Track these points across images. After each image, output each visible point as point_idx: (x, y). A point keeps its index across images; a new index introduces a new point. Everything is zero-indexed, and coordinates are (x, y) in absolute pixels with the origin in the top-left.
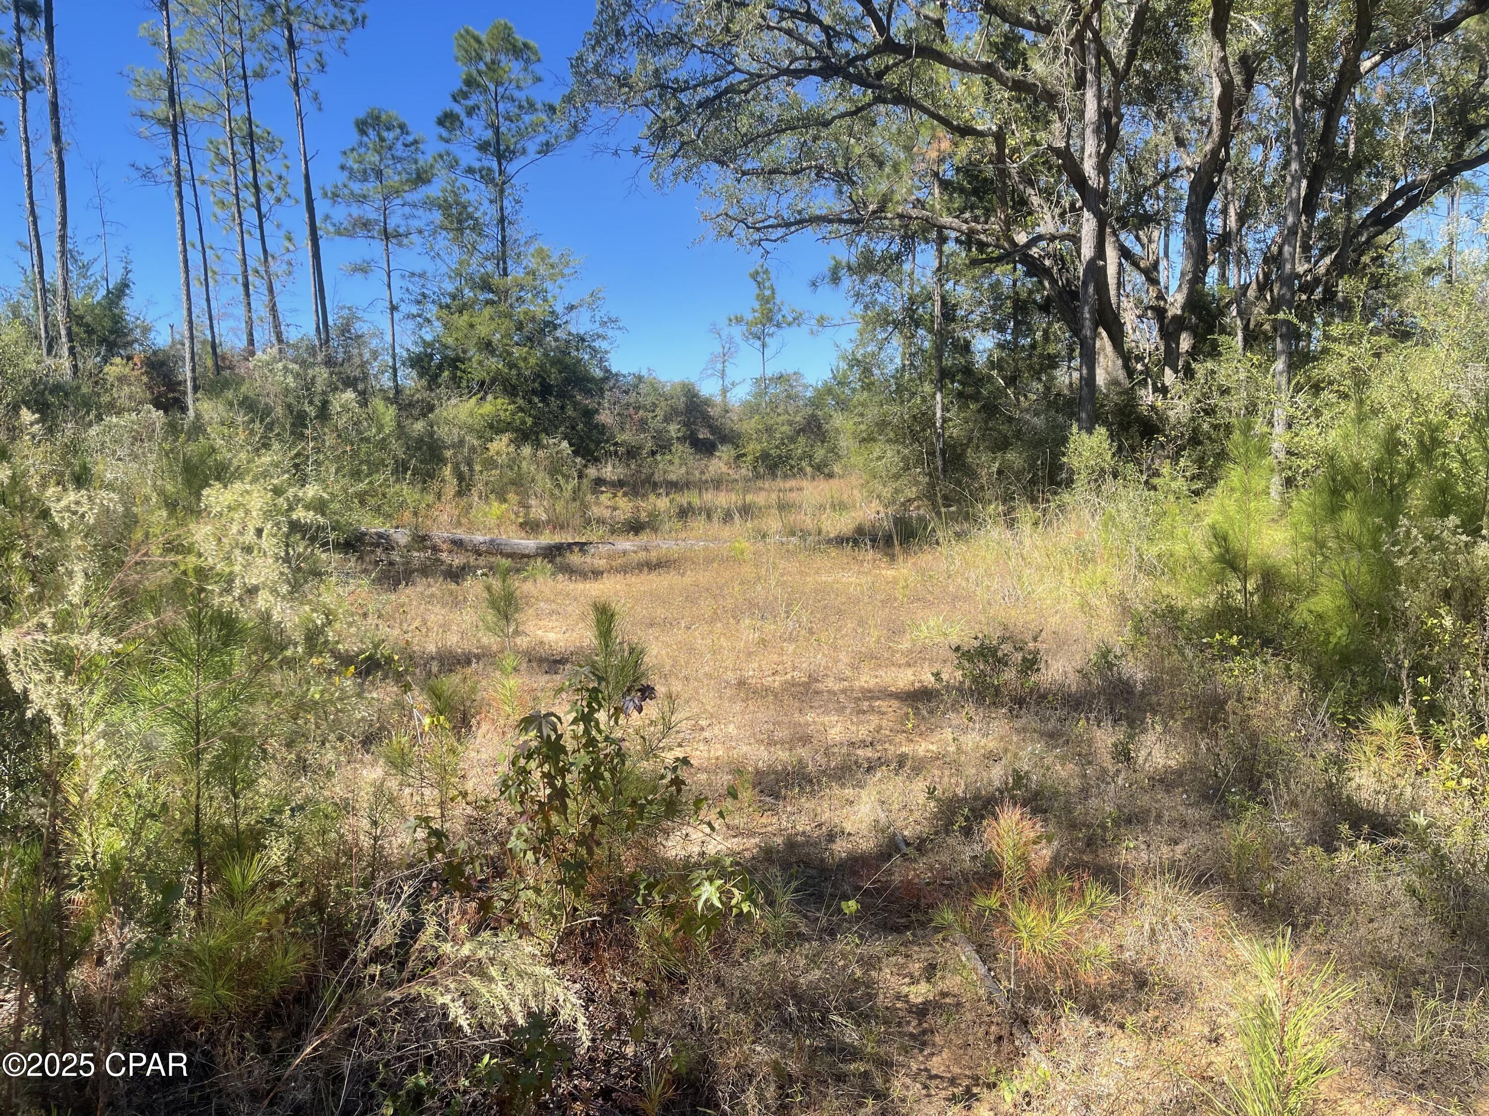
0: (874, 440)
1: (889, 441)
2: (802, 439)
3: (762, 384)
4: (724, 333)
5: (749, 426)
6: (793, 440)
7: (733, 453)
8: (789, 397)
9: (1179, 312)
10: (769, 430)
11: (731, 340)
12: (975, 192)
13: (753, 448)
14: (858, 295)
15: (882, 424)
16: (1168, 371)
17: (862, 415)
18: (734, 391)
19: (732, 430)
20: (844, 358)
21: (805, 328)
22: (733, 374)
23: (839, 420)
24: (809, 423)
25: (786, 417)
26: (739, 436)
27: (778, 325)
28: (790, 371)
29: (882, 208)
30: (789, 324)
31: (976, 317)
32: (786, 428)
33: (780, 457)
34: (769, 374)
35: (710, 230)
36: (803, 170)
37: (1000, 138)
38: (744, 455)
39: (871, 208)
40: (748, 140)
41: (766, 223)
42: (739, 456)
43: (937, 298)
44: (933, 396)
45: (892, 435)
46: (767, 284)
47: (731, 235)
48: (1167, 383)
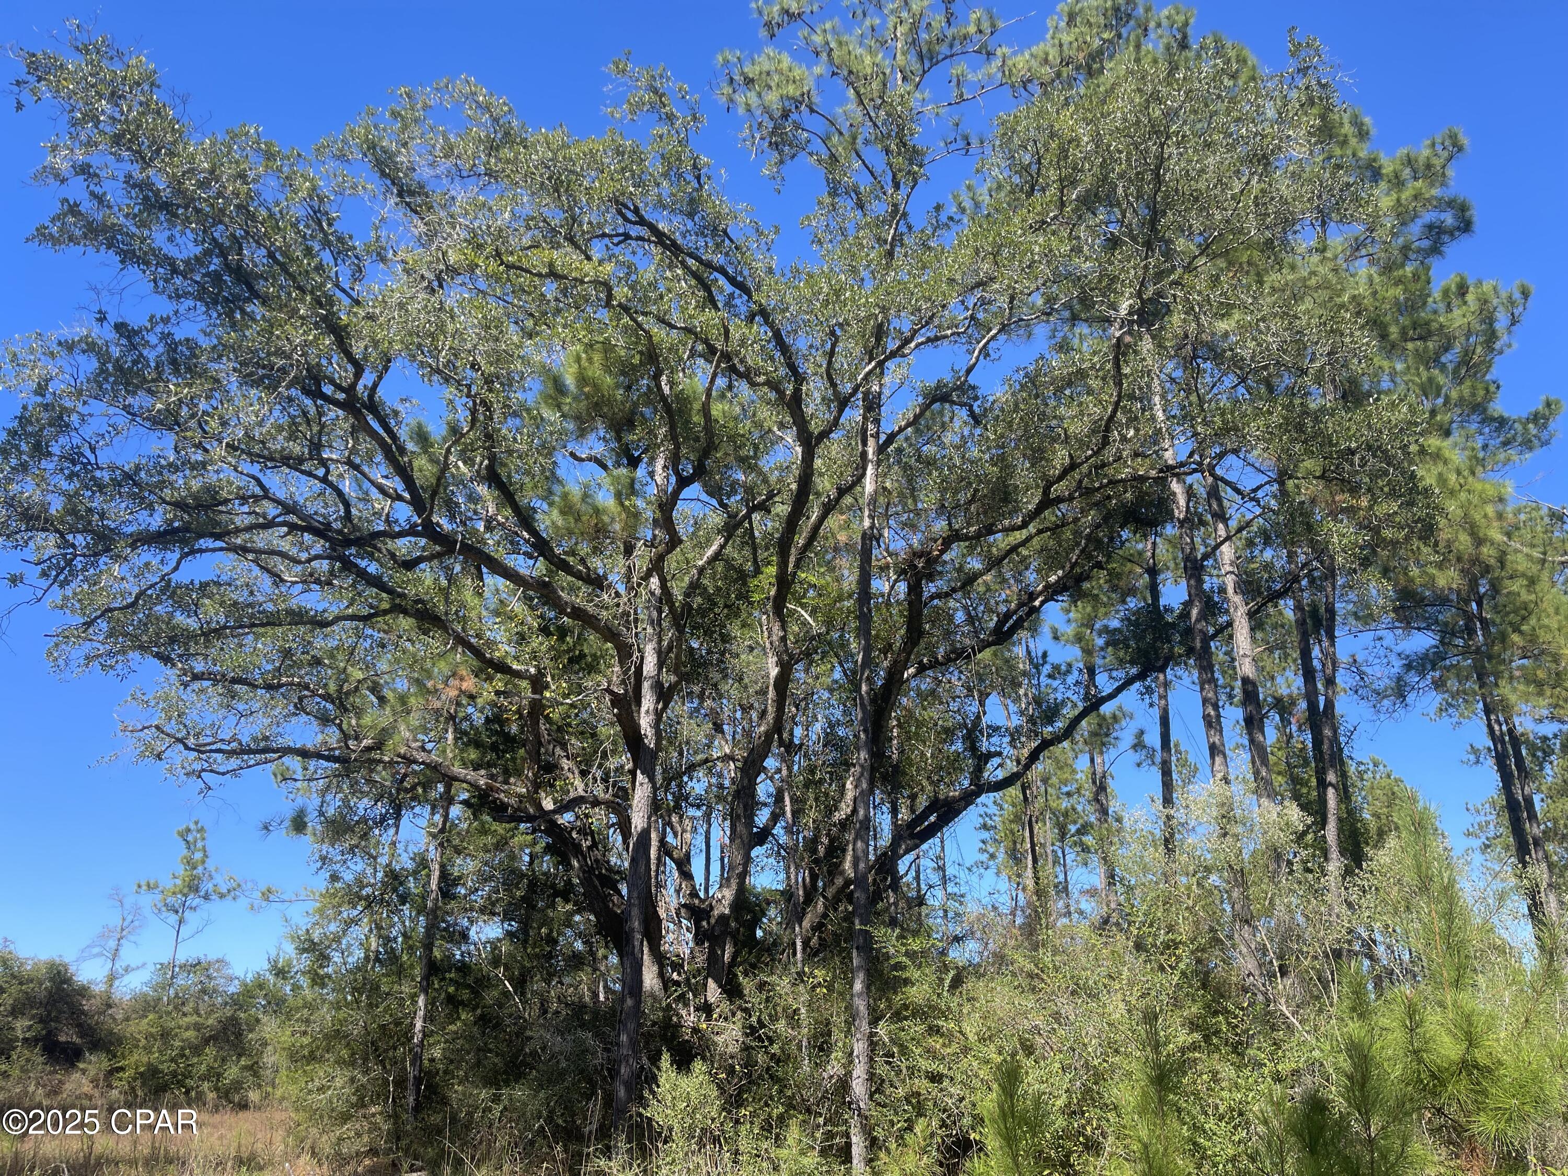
0: (321, 1060)
1: (340, 1062)
2: (210, 1051)
3: (169, 971)
4: (129, 901)
5: (139, 1028)
6: (197, 1050)
7: (105, 1065)
8: (204, 991)
9: (727, 911)
10: (166, 1035)
11: (137, 910)
12: (494, 747)
13: (136, 1059)
14: (323, 859)
15: (336, 1035)
16: (711, 984)
17: (307, 1021)
18: (127, 979)
19: (111, 1033)
20: (295, 938)
21: (243, 902)
22: (129, 955)
23: (270, 1027)
24: (225, 1029)
25: (195, 1018)
26: (120, 1041)
27: (206, 897)
28: (212, 957)
29: (379, 746)
30: (222, 896)
31: (478, 899)
32: (191, 1034)
33: (174, 1074)
34: (181, 958)
35: (130, 747)
36: (280, 686)
37: (538, 684)
38: (122, 1069)
39: (365, 743)
40: (212, 633)
41: (214, 747)
42: (111, 1072)
43: (436, 867)
44: (413, 997)
45: (345, 1053)
46: (200, 844)
47: (159, 757)
48: (712, 1000)
